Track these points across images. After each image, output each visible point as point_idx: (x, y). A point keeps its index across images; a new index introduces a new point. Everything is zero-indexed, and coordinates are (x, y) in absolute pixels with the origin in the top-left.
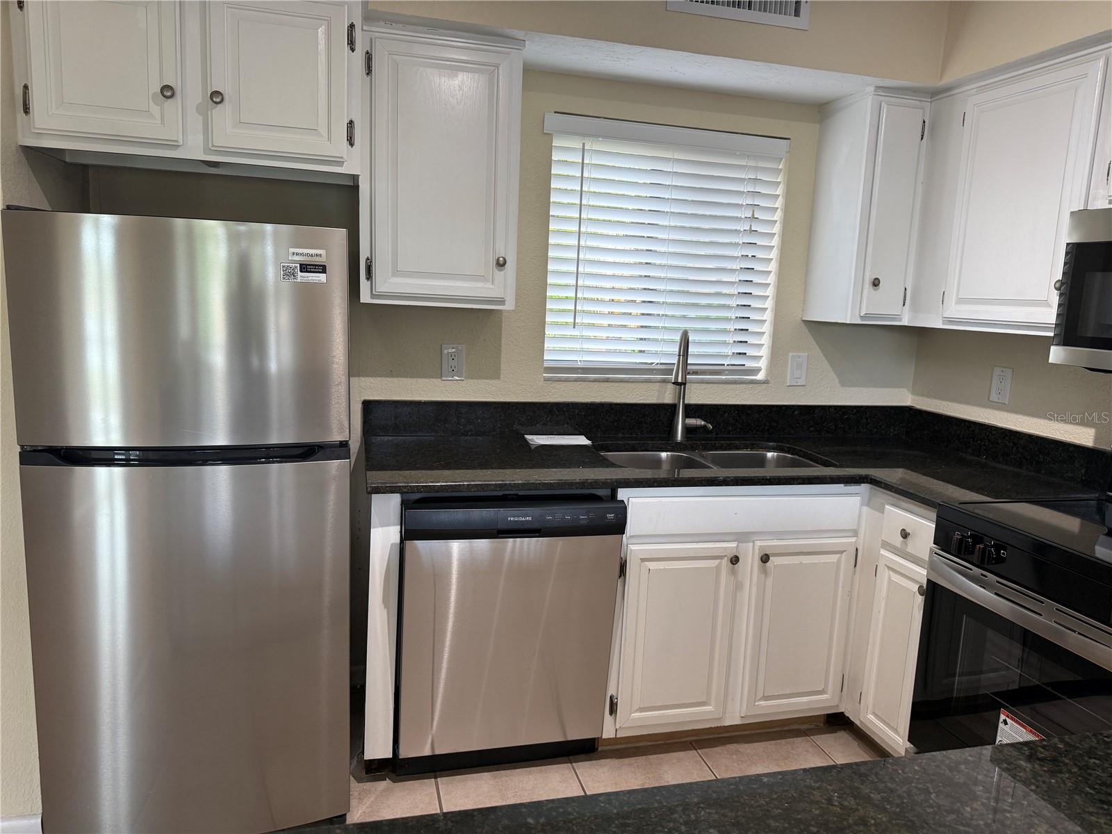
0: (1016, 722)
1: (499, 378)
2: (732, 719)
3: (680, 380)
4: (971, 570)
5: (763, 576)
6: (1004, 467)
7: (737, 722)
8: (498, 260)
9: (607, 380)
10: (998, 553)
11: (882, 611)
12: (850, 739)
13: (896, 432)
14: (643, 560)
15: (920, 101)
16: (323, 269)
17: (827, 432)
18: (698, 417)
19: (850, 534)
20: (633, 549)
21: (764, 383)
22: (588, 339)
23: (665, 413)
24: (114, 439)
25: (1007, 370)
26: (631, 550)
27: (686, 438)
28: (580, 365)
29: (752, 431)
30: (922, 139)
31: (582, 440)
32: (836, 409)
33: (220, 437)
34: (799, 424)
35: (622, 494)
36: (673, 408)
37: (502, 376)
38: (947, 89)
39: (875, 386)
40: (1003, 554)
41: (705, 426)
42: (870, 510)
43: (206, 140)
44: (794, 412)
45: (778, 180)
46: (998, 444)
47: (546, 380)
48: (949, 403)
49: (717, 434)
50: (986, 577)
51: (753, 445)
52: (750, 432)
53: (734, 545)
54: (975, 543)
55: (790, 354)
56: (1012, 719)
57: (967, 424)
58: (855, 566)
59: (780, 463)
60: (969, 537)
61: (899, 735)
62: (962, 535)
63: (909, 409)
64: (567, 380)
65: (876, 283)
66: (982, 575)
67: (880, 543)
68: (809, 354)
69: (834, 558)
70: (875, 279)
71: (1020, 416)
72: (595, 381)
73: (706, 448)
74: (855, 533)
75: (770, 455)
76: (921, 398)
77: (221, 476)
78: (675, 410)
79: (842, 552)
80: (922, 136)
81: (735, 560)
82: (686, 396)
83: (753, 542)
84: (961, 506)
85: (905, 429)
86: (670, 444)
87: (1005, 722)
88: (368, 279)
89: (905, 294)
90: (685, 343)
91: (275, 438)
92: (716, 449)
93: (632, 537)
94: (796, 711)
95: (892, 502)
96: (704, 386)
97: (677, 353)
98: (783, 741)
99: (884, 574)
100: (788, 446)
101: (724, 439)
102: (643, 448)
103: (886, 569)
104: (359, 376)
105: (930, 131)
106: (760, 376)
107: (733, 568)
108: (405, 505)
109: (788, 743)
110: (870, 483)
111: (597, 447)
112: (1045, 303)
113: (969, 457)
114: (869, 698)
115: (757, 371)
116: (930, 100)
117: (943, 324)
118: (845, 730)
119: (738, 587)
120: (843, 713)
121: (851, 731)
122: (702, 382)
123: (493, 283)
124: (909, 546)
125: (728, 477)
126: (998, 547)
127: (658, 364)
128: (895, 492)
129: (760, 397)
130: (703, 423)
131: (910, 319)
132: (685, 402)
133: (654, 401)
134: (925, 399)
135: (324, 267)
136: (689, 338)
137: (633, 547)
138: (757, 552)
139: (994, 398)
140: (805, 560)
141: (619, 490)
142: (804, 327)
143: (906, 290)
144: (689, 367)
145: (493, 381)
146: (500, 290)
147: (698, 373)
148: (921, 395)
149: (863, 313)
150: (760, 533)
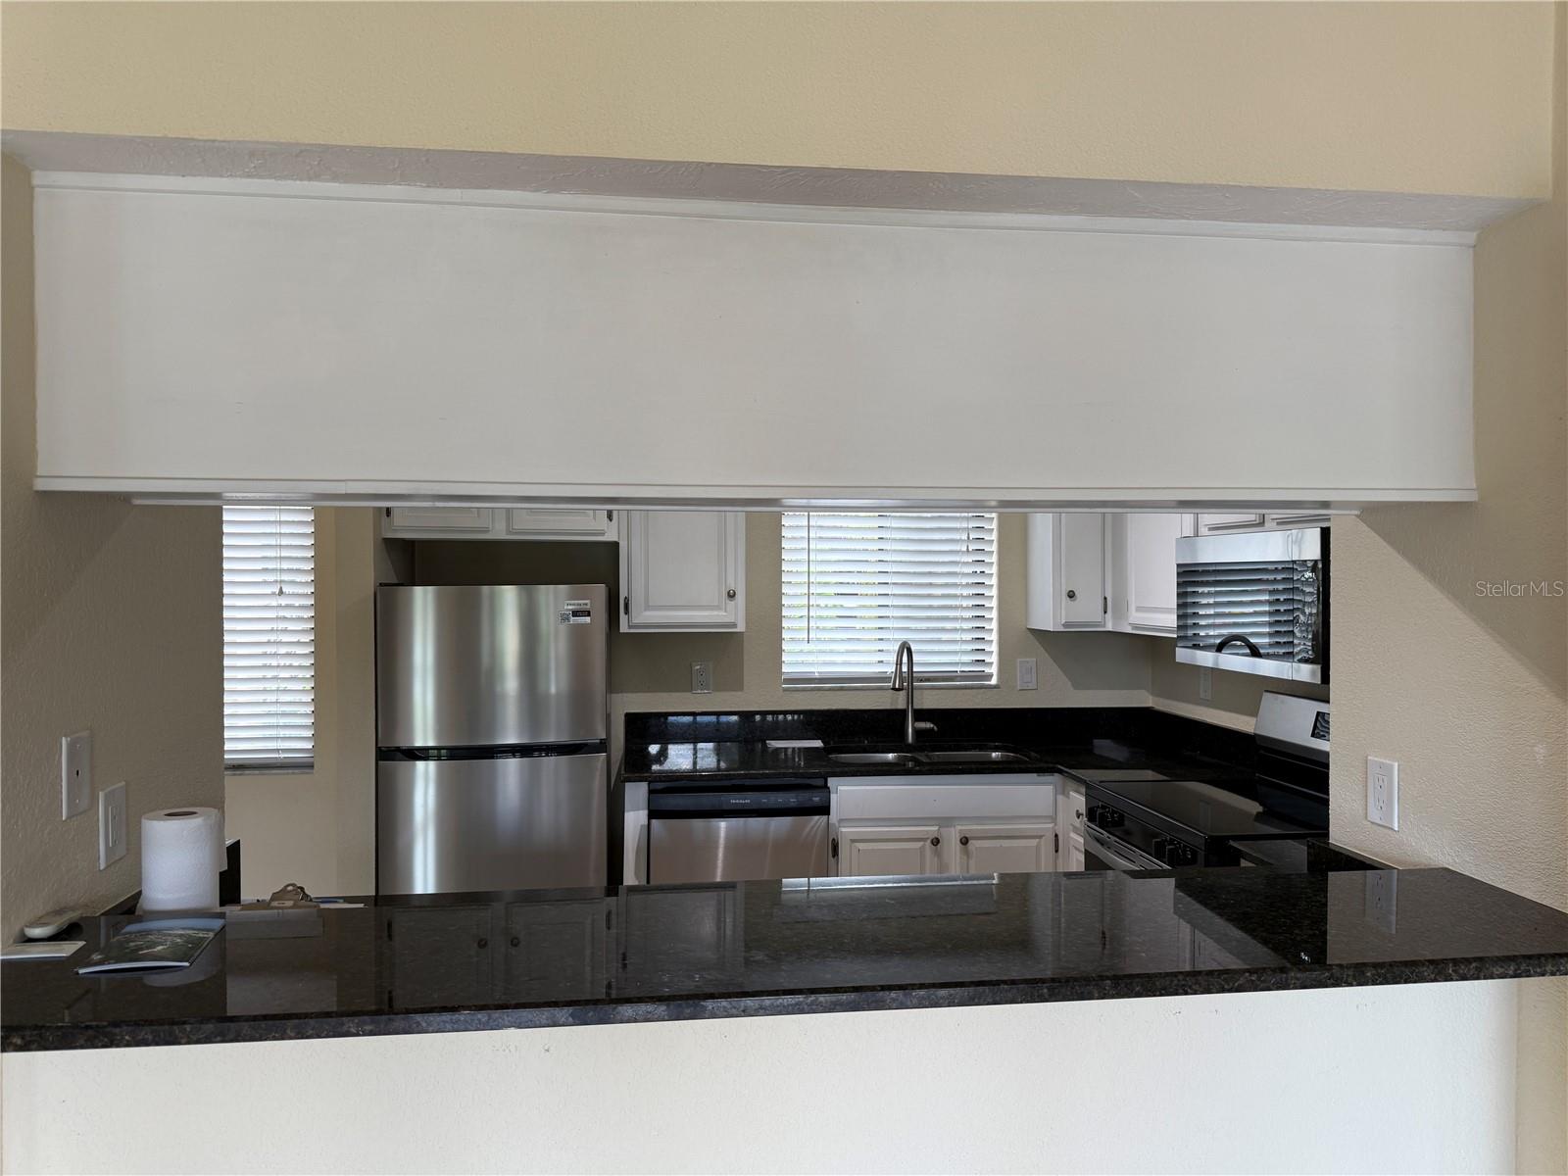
1: (741, 688)
3: (897, 686)
4: (1103, 835)
5: (965, 858)
8: (729, 593)
9: (842, 689)
10: (1112, 816)
14: (852, 841)
16: (588, 614)
18: (927, 721)
19: (1049, 820)
21: (995, 687)
23: (896, 717)
24: (429, 741)
26: (841, 831)
27: (916, 740)
28: (817, 675)
31: (818, 744)
33: (511, 739)
35: (831, 782)
36: (903, 713)
37: (745, 688)
41: (932, 728)
43: (508, 526)
44: (1027, 714)
47: (785, 690)
48: (1177, 703)
49: (945, 736)
51: (981, 745)
53: (936, 828)
55: (1019, 660)
58: (1057, 851)
63: (1146, 710)
64: (804, 690)
66: (1108, 837)
67: (1070, 827)
68: (1037, 660)
69: (1034, 842)
70: (1071, 591)
71: (1219, 711)
72: (830, 689)
73: (934, 749)
74: (1052, 819)
75: (996, 755)
76: (1158, 699)
77: (511, 766)
78: (905, 715)
79: (1040, 837)
81: (936, 842)
82: (914, 701)
83: (955, 826)
86: (900, 745)
88: (626, 614)
89: (1106, 602)
90: (906, 653)
91: (551, 737)
95: (1072, 788)
96: (935, 692)
97: (896, 662)
99: (1073, 855)
100: (1012, 745)
103: (1074, 849)
104: (622, 692)
106: (994, 681)
107: (936, 849)
108: (651, 792)
110: (1057, 772)
111: (828, 750)
115: (989, 676)
117: (1131, 629)
122: (932, 687)
123: (726, 611)
126: (1113, 812)
129: (991, 701)
130: (931, 726)
131: (1114, 625)
132: (915, 707)
133: (888, 707)
134: (1161, 700)
135: (589, 612)
136: (913, 648)
137: (843, 830)
138: (958, 835)
139: (1202, 696)
140: (1006, 843)
141: (829, 779)
142: (1030, 635)
143: (1105, 598)
144: (914, 675)
145: (740, 693)
146: (732, 616)
147: (928, 680)
148: (1158, 695)
149: (1063, 622)
150: (958, 818)
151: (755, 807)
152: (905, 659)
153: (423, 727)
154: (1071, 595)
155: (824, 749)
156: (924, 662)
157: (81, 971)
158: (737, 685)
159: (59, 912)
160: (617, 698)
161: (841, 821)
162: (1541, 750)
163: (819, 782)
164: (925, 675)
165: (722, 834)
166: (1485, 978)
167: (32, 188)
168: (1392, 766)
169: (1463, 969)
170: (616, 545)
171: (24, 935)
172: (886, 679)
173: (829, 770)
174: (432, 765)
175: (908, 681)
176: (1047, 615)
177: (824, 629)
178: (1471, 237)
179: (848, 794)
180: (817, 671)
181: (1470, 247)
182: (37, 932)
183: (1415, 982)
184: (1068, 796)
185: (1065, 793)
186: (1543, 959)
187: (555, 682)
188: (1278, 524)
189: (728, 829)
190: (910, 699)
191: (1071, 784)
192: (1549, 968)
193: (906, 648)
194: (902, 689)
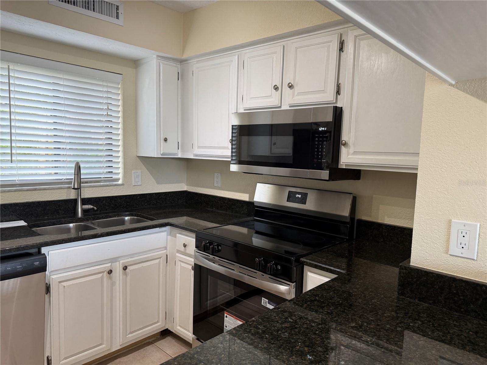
0: (230, 316)
2: (116, 347)
3: (76, 187)
4: (209, 256)
5: (125, 276)
6: (221, 212)
7: (119, 348)
9: (35, 190)
10: (218, 247)
11: (179, 281)
12: (172, 339)
13: (182, 202)
14: (60, 282)
15: (176, 64)
17: (153, 205)
18: (90, 204)
19: (163, 249)
20: (53, 277)
21: (122, 185)
22: (20, 168)
25: (219, 174)
26: (52, 278)
27: (84, 215)
28: (17, 182)
29: (118, 208)
30: (178, 80)
31: (22, 223)
32: (156, 194)
34: (140, 202)
35: (44, 250)
36: (75, 201)
38: (185, 60)
39: (171, 183)
40: (220, 248)
41: (93, 208)
42: (171, 237)
44: (137, 197)
45: (119, 93)
46: (218, 203)
48: (201, 188)
49: (100, 211)
50: (215, 258)
51: (118, 214)
52: (117, 208)
53: (109, 265)
54: (210, 245)
55: (133, 171)
56: (229, 315)
57: (207, 196)
58: (167, 263)
59: (132, 222)
60: (207, 243)
61: (190, 333)
62: (205, 243)
63: (186, 192)
64: (9, 191)
65: (166, 140)
66: (213, 258)
67: (176, 251)
68: (141, 171)
69: (157, 261)
70: (165, 138)
71: (225, 191)
72: (28, 190)
73: (94, 219)
74: (166, 248)
75: (126, 218)
76: (190, 187)
78: (76, 202)
79: (160, 258)
80: (178, 79)
81: (110, 272)
82: (81, 194)
83: (119, 261)
84: (204, 231)
85: (185, 200)
86: (75, 219)
87: (227, 317)
89: (178, 144)
90: (78, 168)
92: (100, 219)
93: (52, 271)
94: (146, 334)
95: (179, 233)
96: (91, 189)
97: (74, 173)
98: (142, 350)
99: (179, 264)
100: (135, 213)
101: (104, 213)
102: (59, 223)
103: (179, 262)
105: (181, 76)
106: (120, 182)
107: (110, 276)
109: (144, 350)
110: (170, 226)
111: (30, 226)
112: (227, 148)
113: (209, 209)
114: (177, 320)
115: (118, 180)
116: (180, 64)
117: (194, 157)
118: (169, 336)
119: (113, 284)
120: (167, 329)
121: (172, 336)
122: (90, 187)
124: (187, 250)
125: (103, 233)
126: (218, 245)
127: (65, 179)
128: (180, 228)
129: (120, 192)
130: (92, 207)
131: (182, 155)
132: (81, 197)
136: (81, 166)
138: (121, 266)
140: (144, 264)
141: (43, 248)
142: (138, 159)
144: (82, 180)
147: (89, 182)
148: (190, 185)
149: (162, 153)
150: (122, 257)
155: (27, 226)
156: (86, 173)
163: (38, 251)
164: (85, 180)
191: (181, 232)
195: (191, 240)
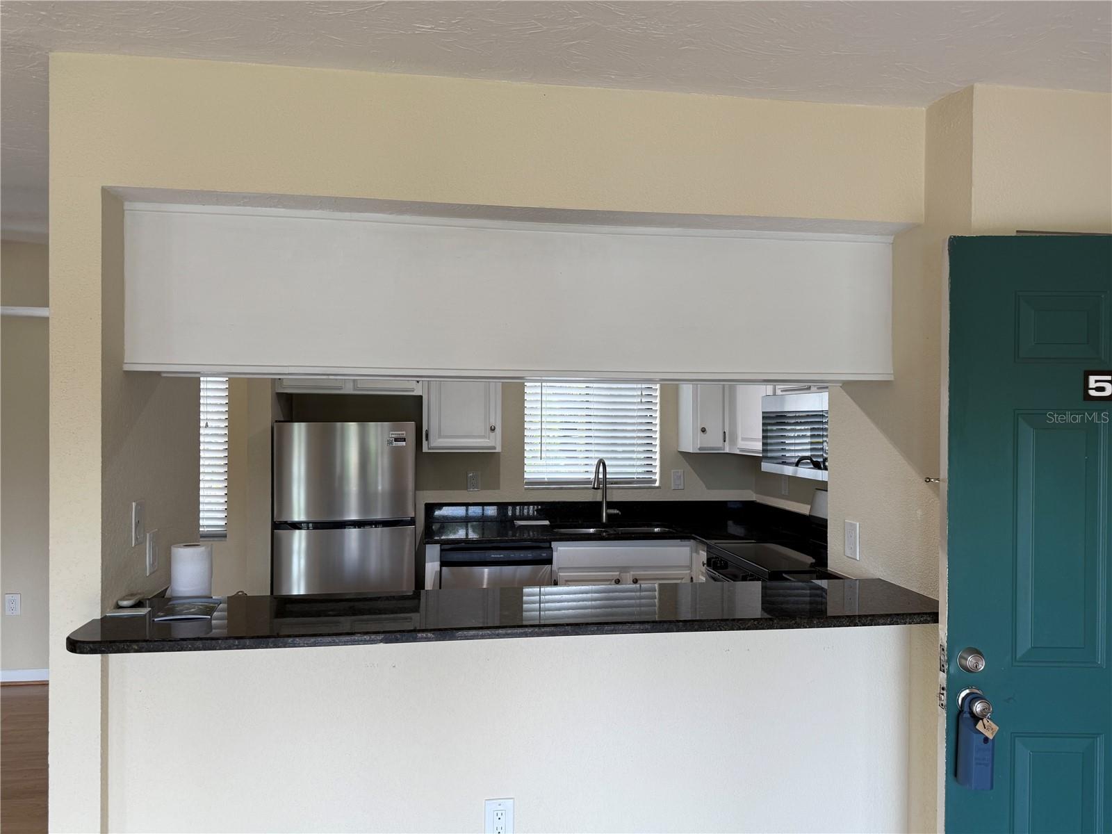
1: (498, 488)
8: (491, 427)
9: (561, 489)
10: (725, 564)
14: (567, 580)
16: (404, 440)
18: (616, 509)
19: (686, 569)
21: (658, 488)
22: (549, 465)
23: (595, 507)
24: (302, 518)
27: (608, 520)
28: (546, 480)
29: (649, 517)
31: (547, 523)
33: (353, 516)
36: (600, 504)
37: (500, 487)
41: (619, 514)
43: (354, 385)
47: (526, 489)
48: (768, 497)
49: (625, 518)
51: (648, 524)
53: (618, 573)
55: (672, 471)
63: (753, 502)
64: (538, 489)
67: (699, 572)
68: (685, 470)
70: (702, 428)
72: (554, 489)
73: (619, 526)
74: (689, 568)
76: (758, 495)
77: (353, 534)
78: (602, 505)
79: (682, 579)
81: (617, 581)
82: (608, 497)
83: (631, 572)
86: (598, 524)
88: (427, 440)
89: (725, 435)
91: (378, 516)
92: (624, 527)
93: (555, 566)
96: (617, 491)
101: (628, 521)
104: (423, 490)
106: (657, 484)
108: (442, 550)
110: (694, 539)
111: (552, 526)
115: (654, 481)
122: (619, 488)
123: (489, 439)
129: (655, 496)
130: (619, 512)
131: (730, 449)
132: (608, 500)
133: (591, 500)
134: (761, 496)
135: (405, 439)
136: (606, 463)
137: (561, 574)
138: (631, 577)
139: (783, 493)
141: (553, 543)
142: (680, 455)
143: (724, 432)
144: (607, 480)
145: (496, 491)
146: (494, 442)
147: (616, 483)
148: (759, 493)
149: (699, 447)
150: (632, 567)
151: (506, 559)
152: (601, 469)
153: (298, 510)
154: (703, 430)
155: (550, 525)
156: (613, 472)
157: (156, 620)
158: (495, 485)
159: (132, 595)
160: (420, 493)
161: (560, 568)
162: (919, 512)
163: (547, 545)
164: (615, 480)
165: (486, 576)
166: (875, 625)
167: (123, 210)
168: (855, 525)
169: (864, 620)
170: (421, 397)
171: (118, 605)
172: (589, 483)
173: (553, 537)
174: (303, 532)
175: (602, 484)
176: (689, 442)
177: (552, 451)
178: (891, 239)
179: (563, 552)
180: (546, 477)
181: (890, 244)
182: (125, 603)
183: (839, 626)
184: (698, 554)
185: (697, 552)
186: (905, 616)
187: (381, 483)
188: (818, 388)
189: (489, 574)
190: (605, 495)
191: (701, 546)
192: (908, 620)
193: (601, 462)
194: (599, 489)
195: (703, 555)
